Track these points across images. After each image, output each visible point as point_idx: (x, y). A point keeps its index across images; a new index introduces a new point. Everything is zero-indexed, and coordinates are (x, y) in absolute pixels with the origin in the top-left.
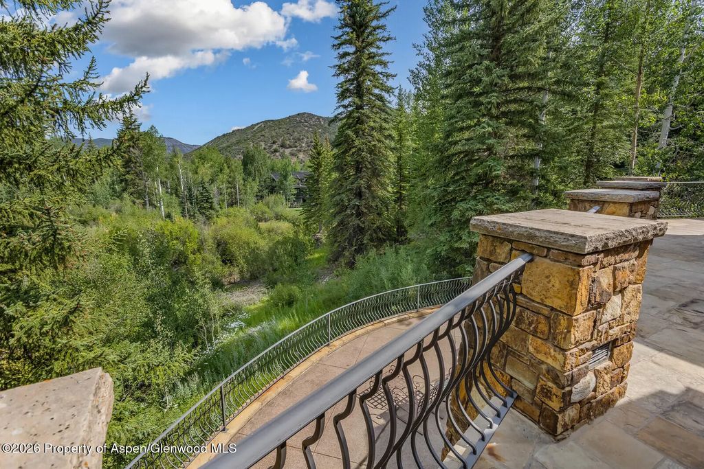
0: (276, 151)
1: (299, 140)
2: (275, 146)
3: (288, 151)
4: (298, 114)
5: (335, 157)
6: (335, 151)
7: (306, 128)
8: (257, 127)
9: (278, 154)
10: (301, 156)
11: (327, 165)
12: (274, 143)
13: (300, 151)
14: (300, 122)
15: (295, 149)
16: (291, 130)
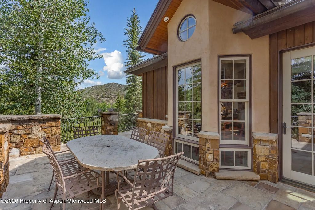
0: (99, 99)
1: (110, 94)
2: (99, 97)
3: (105, 99)
4: (110, 83)
5: (126, 102)
6: (126, 100)
7: (114, 89)
8: (90, 88)
9: (100, 100)
10: (111, 101)
11: (123, 106)
12: (98, 95)
13: (111, 99)
14: (111, 86)
15: (108, 98)
16: (107, 90)
